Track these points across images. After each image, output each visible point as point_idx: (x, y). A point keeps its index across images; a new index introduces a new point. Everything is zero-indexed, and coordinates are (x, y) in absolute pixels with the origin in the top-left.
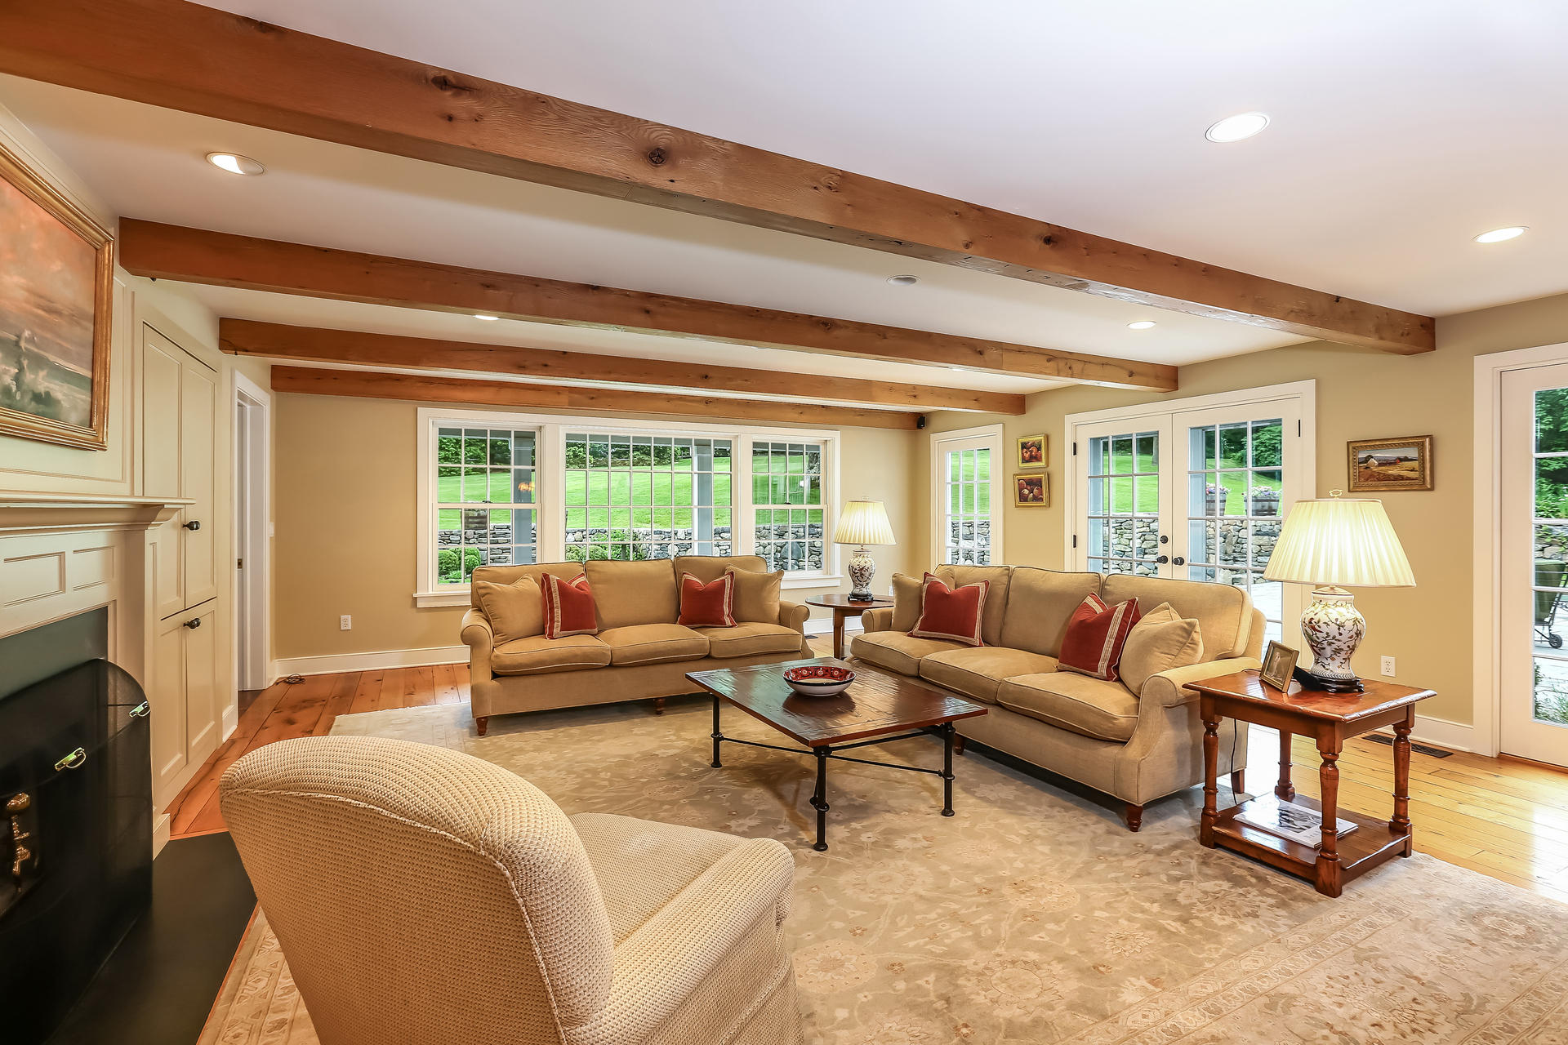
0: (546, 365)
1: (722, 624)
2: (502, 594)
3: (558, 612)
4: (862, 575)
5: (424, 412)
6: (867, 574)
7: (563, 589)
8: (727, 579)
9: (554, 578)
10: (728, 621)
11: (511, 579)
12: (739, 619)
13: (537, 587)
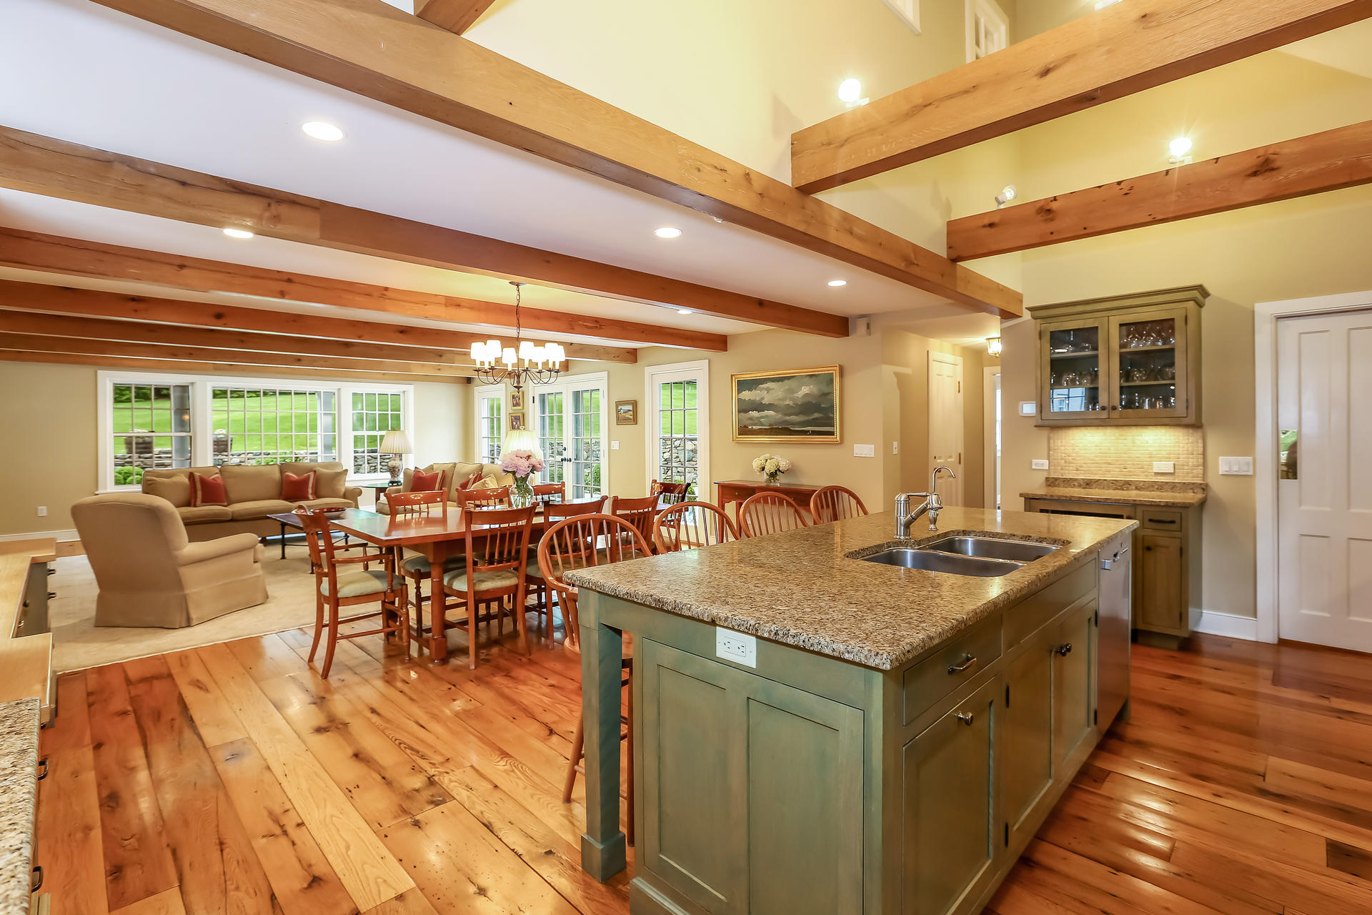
0: (191, 354)
1: (307, 499)
2: (163, 483)
3: (199, 494)
4: (394, 471)
5: (102, 374)
6: (397, 470)
7: (203, 481)
8: (312, 474)
9: (197, 474)
10: (310, 497)
11: (169, 476)
12: (317, 495)
13: (186, 480)
